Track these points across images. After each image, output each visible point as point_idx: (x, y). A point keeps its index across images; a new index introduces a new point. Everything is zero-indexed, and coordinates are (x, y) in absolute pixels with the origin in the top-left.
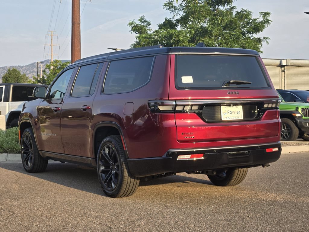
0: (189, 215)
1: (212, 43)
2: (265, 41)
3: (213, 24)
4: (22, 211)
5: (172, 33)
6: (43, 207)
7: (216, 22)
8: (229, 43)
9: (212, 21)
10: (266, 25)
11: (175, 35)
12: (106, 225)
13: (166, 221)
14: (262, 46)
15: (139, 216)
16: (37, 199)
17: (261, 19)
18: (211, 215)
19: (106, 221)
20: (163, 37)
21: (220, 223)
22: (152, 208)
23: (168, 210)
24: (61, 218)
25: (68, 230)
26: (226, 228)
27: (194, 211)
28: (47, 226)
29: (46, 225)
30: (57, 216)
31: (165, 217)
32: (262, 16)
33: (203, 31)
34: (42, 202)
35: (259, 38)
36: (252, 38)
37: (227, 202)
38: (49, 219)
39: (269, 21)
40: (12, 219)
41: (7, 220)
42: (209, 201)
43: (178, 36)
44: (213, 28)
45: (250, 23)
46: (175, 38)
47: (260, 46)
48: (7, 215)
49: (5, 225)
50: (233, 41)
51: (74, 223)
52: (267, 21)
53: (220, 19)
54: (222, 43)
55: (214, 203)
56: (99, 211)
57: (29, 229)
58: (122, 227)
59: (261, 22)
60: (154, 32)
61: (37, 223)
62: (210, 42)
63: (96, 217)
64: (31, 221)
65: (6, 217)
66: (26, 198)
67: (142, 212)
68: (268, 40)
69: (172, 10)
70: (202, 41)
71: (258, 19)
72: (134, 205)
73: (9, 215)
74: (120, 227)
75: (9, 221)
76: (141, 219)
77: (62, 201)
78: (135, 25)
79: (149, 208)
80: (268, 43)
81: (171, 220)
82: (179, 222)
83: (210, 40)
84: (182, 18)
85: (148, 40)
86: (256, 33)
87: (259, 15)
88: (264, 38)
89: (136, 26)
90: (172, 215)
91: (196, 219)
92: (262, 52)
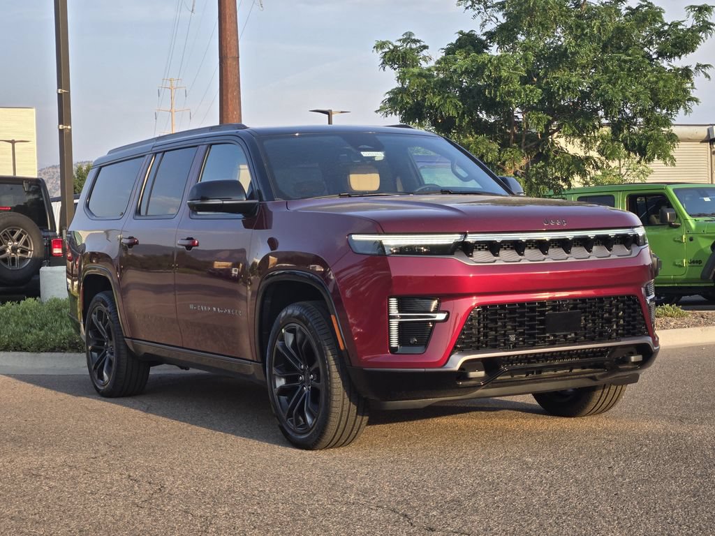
0: (589, 483)
1: (579, 82)
2: (702, 74)
3: (580, 37)
4: (180, 482)
5: (483, 62)
6: (226, 471)
7: (587, 33)
8: (619, 82)
9: (577, 30)
10: (704, 35)
11: (492, 65)
12: (394, 511)
13: (537, 499)
14: (692, 84)
15: (466, 488)
16: (207, 453)
17: (690, 22)
18: (644, 481)
19: (390, 501)
20: (461, 70)
21: (674, 502)
22: (490, 468)
23: (533, 472)
24: (279, 497)
25: (305, 524)
26: (694, 512)
27: (596, 474)
28: (252, 515)
29: (250, 513)
30: (267, 491)
31: (531, 489)
32: (692, 14)
33: (556, 55)
34: (220, 461)
35: (687, 67)
36: (669, 68)
37: (670, 451)
38: (251, 498)
39: (711, 27)
40: (163, 501)
41: (151, 504)
42: (625, 450)
43: (497, 68)
44: (579, 46)
45: (666, 31)
46: (491, 72)
47: (689, 85)
48: (148, 492)
49: (149, 514)
50: (628, 75)
51: (313, 506)
52: (706, 27)
53: (595, 24)
54: (602, 81)
55: (638, 453)
56: (365, 478)
57: (211, 523)
58: (434, 513)
59: (691, 30)
60: (438, 62)
61: (227, 509)
62: (574, 80)
63: (364, 492)
64: (208, 503)
65: (145, 497)
66: (179, 452)
67: (472, 479)
68: (707, 71)
69: (478, 9)
70: (554, 77)
71: (683, 21)
72: (445, 463)
73: (152, 492)
74: (431, 514)
75: (158, 506)
76: (475, 494)
77: (267, 457)
78: (389, 48)
79: (484, 469)
80: (709, 77)
81: (548, 494)
82: (571, 500)
83: (572, 76)
84: (502, 28)
85: (425, 81)
86: (680, 57)
87: (686, 13)
88: (698, 66)
89: (393, 51)
90: (546, 483)
91: (611, 492)
92: (697, 101)
